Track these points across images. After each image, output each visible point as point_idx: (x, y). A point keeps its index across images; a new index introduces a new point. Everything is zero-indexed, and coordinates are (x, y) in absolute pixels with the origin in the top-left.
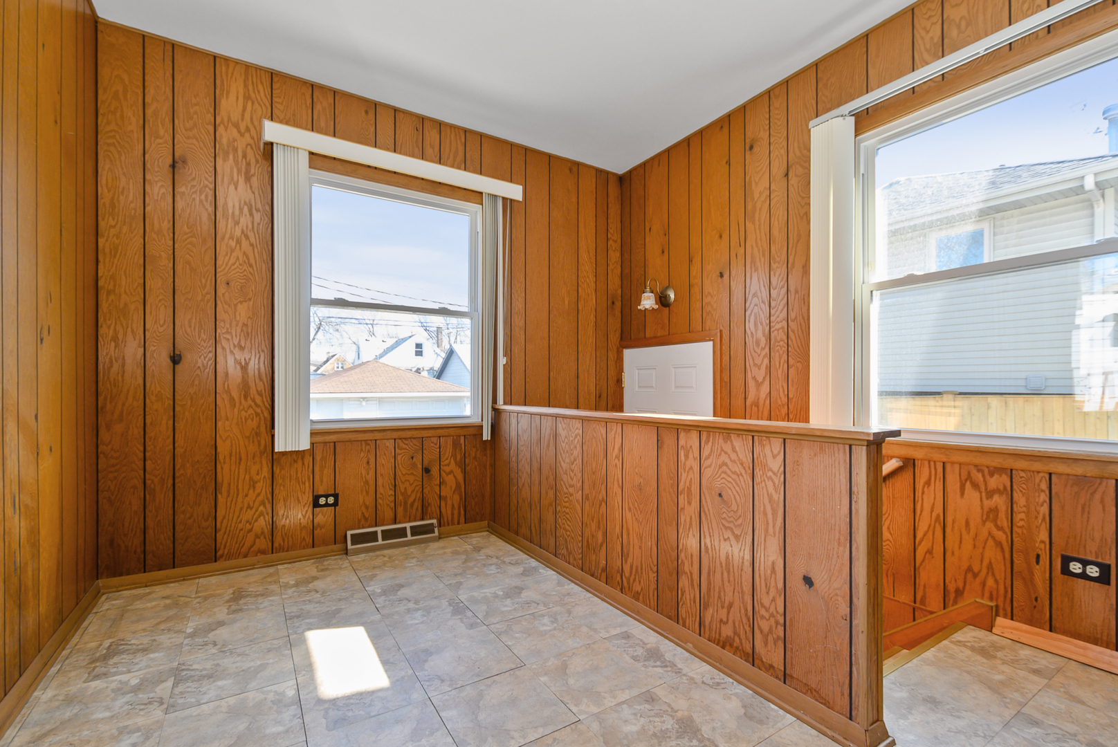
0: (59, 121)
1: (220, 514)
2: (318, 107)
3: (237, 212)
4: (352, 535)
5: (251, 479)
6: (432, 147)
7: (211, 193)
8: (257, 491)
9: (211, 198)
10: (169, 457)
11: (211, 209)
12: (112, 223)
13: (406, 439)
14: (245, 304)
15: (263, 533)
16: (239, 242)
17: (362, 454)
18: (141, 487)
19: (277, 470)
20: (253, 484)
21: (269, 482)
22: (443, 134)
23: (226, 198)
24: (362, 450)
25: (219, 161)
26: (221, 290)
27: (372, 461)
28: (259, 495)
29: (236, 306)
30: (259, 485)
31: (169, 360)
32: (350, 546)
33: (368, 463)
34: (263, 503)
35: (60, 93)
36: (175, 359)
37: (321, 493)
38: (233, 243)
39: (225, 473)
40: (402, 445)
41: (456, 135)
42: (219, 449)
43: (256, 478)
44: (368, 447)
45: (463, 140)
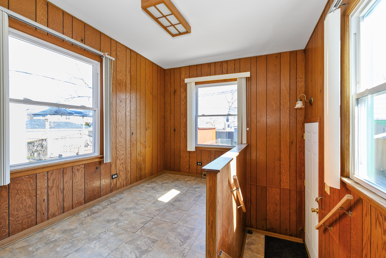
0: (152, 93)
1: (181, 162)
2: (198, 70)
3: (184, 99)
4: (204, 174)
5: (186, 156)
6: (225, 69)
7: (180, 96)
8: (187, 159)
9: (180, 97)
10: (173, 150)
11: (180, 99)
12: (167, 106)
13: (218, 151)
14: (185, 118)
15: (188, 168)
16: (184, 105)
17: (207, 154)
18: (170, 155)
19: (190, 155)
20: (186, 157)
21: (189, 157)
22: (228, 64)
23: (182, 96)
24: (207, 153)
25: (181, 89)
26: (181, 116)
27: (209, 156)
28: (187, 160)
29: (183, 119)
30: (187, 158)
31: (173, 130)
32: (203, 176)
33: (208, 156)
34: (188, 162)
35: (152, 89)
36: (175, 130)
37: (198, 162)
38: (183, 106)
39: (182, 154)
40: (216, 152)
41: (232, 62)
42: (181, 149)
43: (187, 156)
44: (208, 152)
45: (234, 63)
